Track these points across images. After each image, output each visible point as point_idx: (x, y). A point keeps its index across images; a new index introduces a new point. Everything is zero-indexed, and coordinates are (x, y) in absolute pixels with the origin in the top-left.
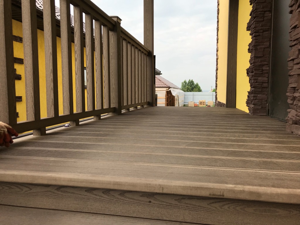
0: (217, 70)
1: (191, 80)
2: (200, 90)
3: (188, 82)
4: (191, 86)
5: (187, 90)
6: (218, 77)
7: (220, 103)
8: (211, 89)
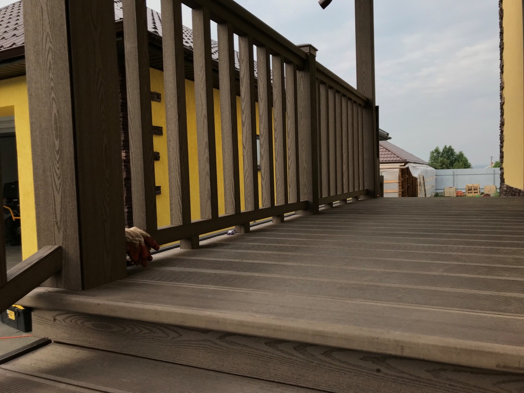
0: (502, 124)
1: (448, 147)
2: (466, 165)
3: (443, 150)
4: (448, 158)
5: (441, 166)
6: (505, 139)
7: (511, 188)
8: (490, 163)
